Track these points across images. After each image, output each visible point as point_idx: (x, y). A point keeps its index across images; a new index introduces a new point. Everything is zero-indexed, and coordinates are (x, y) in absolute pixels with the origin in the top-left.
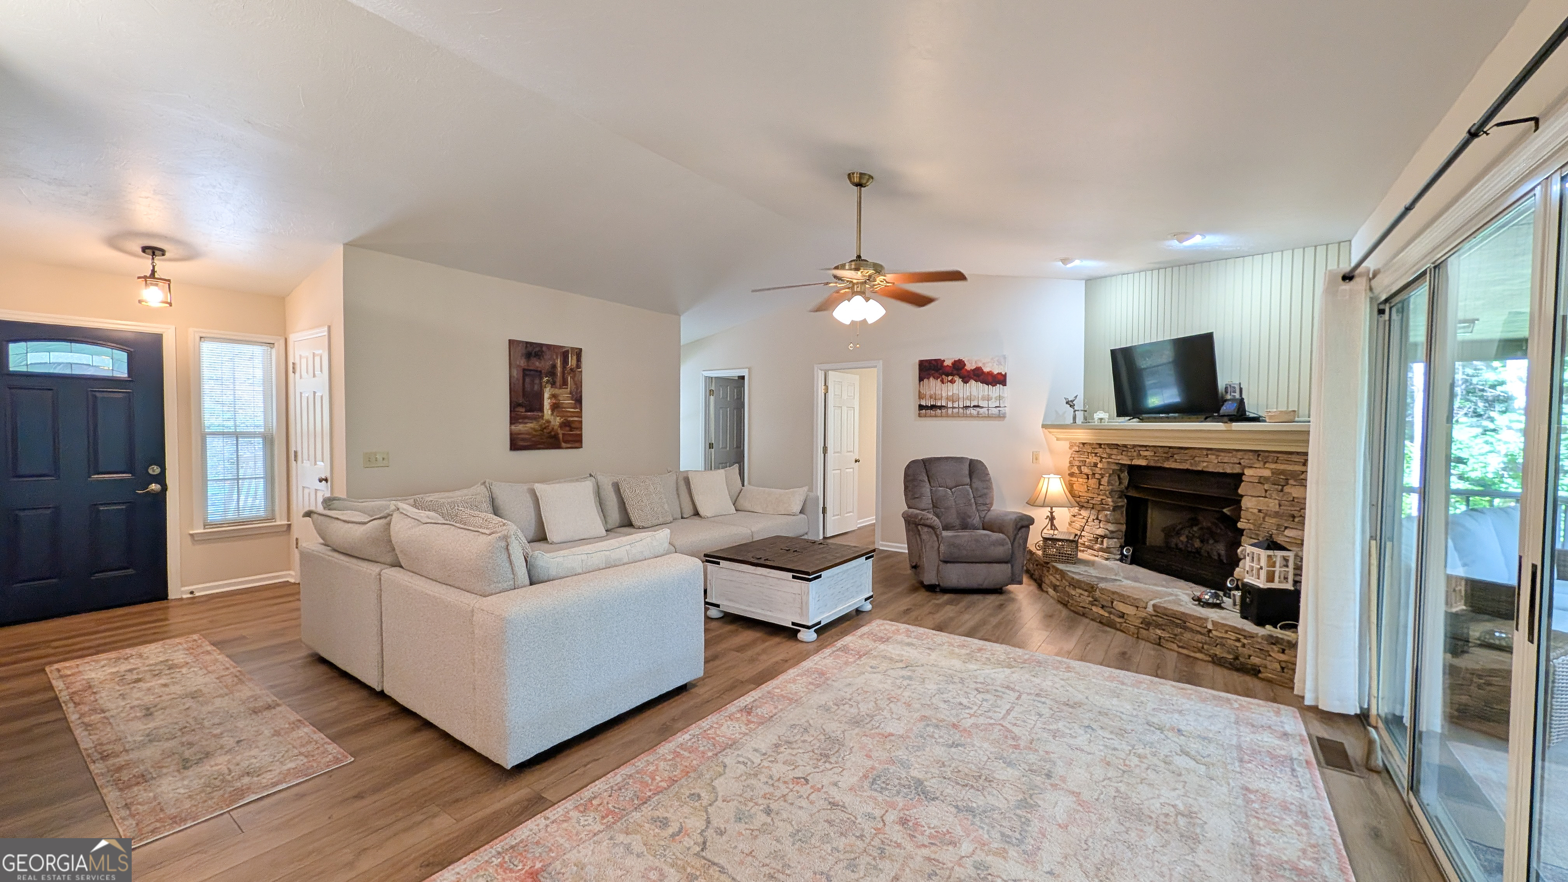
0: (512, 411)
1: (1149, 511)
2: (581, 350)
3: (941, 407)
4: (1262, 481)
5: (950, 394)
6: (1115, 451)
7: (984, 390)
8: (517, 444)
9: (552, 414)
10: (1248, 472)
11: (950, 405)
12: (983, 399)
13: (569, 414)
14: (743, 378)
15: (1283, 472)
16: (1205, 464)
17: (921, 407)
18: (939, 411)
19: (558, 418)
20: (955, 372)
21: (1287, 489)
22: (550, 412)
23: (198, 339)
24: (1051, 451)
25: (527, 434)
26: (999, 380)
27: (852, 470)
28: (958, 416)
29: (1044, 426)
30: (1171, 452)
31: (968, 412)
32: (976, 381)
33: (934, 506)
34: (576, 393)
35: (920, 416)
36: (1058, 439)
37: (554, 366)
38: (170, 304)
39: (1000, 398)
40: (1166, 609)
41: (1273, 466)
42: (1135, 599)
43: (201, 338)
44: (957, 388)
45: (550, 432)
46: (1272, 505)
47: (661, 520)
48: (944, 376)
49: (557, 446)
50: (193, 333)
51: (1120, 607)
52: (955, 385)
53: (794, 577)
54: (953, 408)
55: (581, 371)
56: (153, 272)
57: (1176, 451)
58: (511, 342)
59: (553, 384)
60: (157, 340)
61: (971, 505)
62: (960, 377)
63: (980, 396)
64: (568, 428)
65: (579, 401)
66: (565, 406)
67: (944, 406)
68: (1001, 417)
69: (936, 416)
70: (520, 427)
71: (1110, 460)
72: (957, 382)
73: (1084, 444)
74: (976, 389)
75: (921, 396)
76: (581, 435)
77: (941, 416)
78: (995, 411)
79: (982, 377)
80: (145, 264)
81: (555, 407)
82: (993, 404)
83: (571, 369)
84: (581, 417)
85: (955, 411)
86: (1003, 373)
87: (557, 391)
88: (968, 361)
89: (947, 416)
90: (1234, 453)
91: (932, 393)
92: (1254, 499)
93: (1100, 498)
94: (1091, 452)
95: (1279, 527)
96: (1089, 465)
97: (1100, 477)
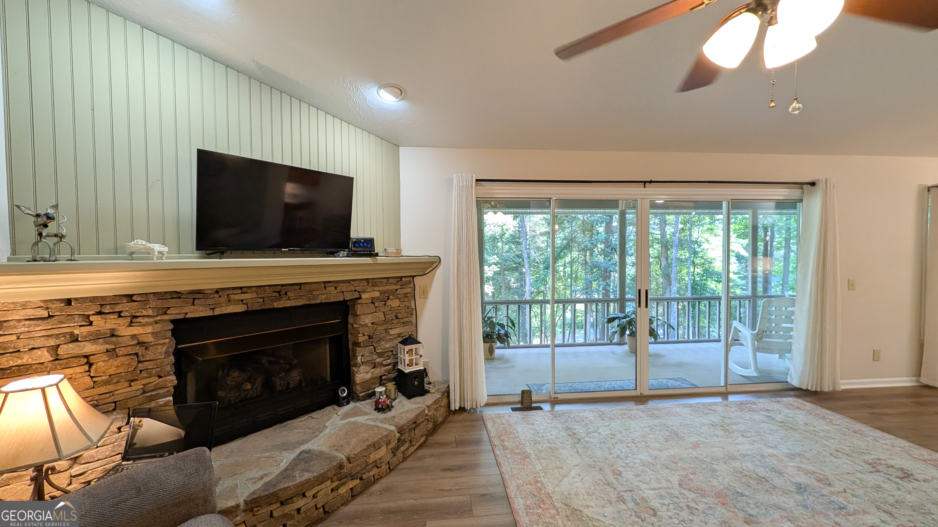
4: (374, 300)
10: (364, 296)
15: (386, 292)
41: (379, 289)
46: (381, 316)
92: (369, 316)
93: (137, 386)
94: (100, 313)
95: (386, 331)
96: (95, 338)
97: (137, 349)
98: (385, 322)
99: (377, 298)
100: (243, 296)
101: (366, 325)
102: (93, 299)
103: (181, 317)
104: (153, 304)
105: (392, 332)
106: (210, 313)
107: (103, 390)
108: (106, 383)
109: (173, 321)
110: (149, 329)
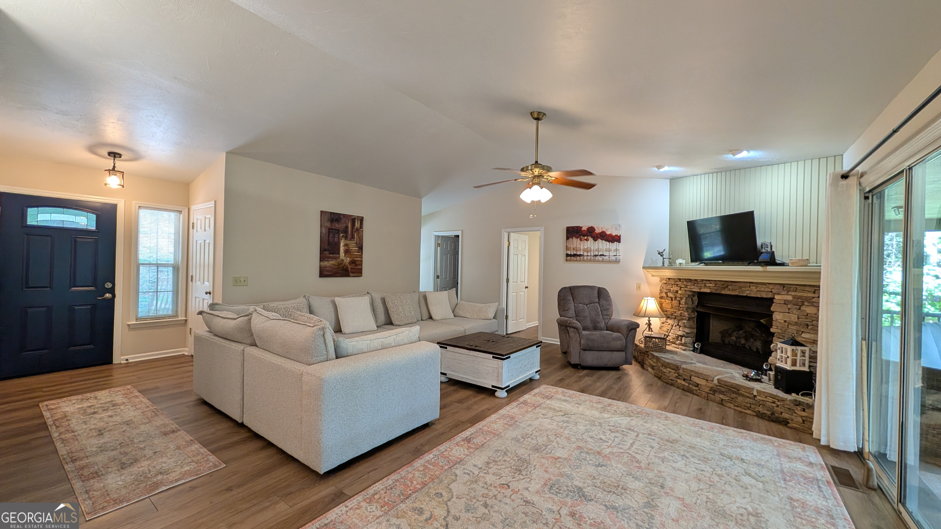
0: (321, 254)
1: (711, 321)
2: (363, 218)
3: (580, 255)
4: (786, 302)
5: (586, 247)
6: (689, 284)
7: (606, 245)
8: (323, 273)
9: (345, 256)
10: (777, 297)
11: (585, 254)
12: (606, 250)
13: (355, 256)
14: (458, 236)
15: (800, 297)
16: (748, 292)
17: (567, 255)
18: (579, 258)
19: (348, 258)
20: (588, 234)
21: (803, 308)
22: (343, 255)
23: (137, 207)
24: (649, 283)
25: (330, 268)
26: (616, 239)
27: (523, 293)
28: (590, 261)
29: (644, 268)
30: (726, 284)
31: (597, 258)
32: (602, 240)
33: (576, 316)
34: (360, 243)
35: (567, 261)
36: (652, 276)
37: (347, 227)
38: (123, 186)
39: (616, 250)
40: (726, 382)
41: (793, 293)
42: (706, 375)
43: (139, 207)
44: (590, 244)
45: (343, 267)
46: (794, 318)
47: (410, 321)
48: (582, 237)
49: (348, 275)
50: (135, 204)
51: (696, 380)
52: (588, 242)
53: (493, 357)
54: (587, 256)
55: (363, 231)
56: (114, 167)
57: (729, 283)
58: (322, 212)
59: (346, 238)
60: (114, 207)
61: (599, 315)
62: (592, 237)
63: (604, 249)
64: (354, 265)
65: (361, 248)
66: (352, 251)
67: (581, 255)
68: (617, 262)
69: (576, 261)
70: (326, 263)
71: (686, 289)
72: (590, 240)
73: (669, 279)
74: (602, 245)
75: (567, 248)
76: (361, 269)
77: (580, 261)
78: (614, 258)
79: (605, 237)
80: (109, 163)
81: (347, 252)
82: (612, 254)
83: (357, 229)
84: (362, 258)
85: (589, 257)
86: (619, 235)
87: (348, 242)
88: (597, 227)
89: (584, 261)
90: (767, 285)
91: (574, 246)
92: (781, 314)
96: (673, 292)
97: (680, 299)
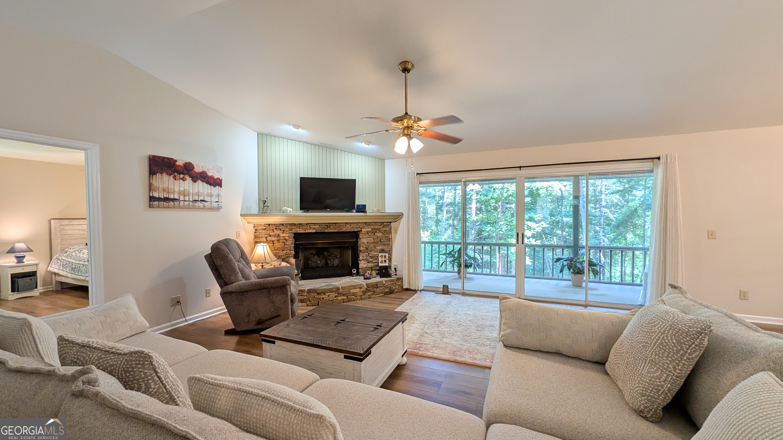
3: (174, 200)
4: (367, 232)
5: (182, 189)
7: (208, 189)
10: (362, 230)
11: (182, 198)
16: (345, 229)
17: (152, 199)
18: (172, 203)
20: (185, 172)
26: (218, 183)
29: (241, 215)
32: (202, 181)
36: (248, 222)
39: (218, 196)
41: (371, 227)
44: (188, 185)
48: (176, 174)
52: (186, 182)
54: (185, 201)
62: (190, 177)
63: (205, 193)
68: (219, 209)
69: (168, 207)
71: (291, 232)
72: (188, 180)
74: (202, 187)
75: (151, 187)
77: (174, 207)
78: (215, 205)
79: (206, 179)
82: (214, 199)
85: (187, 203)
86: (221, 179)
88: (196, 165)
89: (180, 207)
91: (165, 186)
92: (364, 239)
93: (284, 252)
94: (276, 229)
95: (375, 247)
96: (275, 236)
97: (284, 241)
98: (374, 243)
99: (370, 232)
100: (314, 227)
101: (364, 243)
102: (274, 225)
103: (296, 232)
104: (288, 227)
105: (377, 248)
106: (304, 232)
107: (276, 252)
108: (277, 250)
109: (294, 233)
110: (287, 235)
